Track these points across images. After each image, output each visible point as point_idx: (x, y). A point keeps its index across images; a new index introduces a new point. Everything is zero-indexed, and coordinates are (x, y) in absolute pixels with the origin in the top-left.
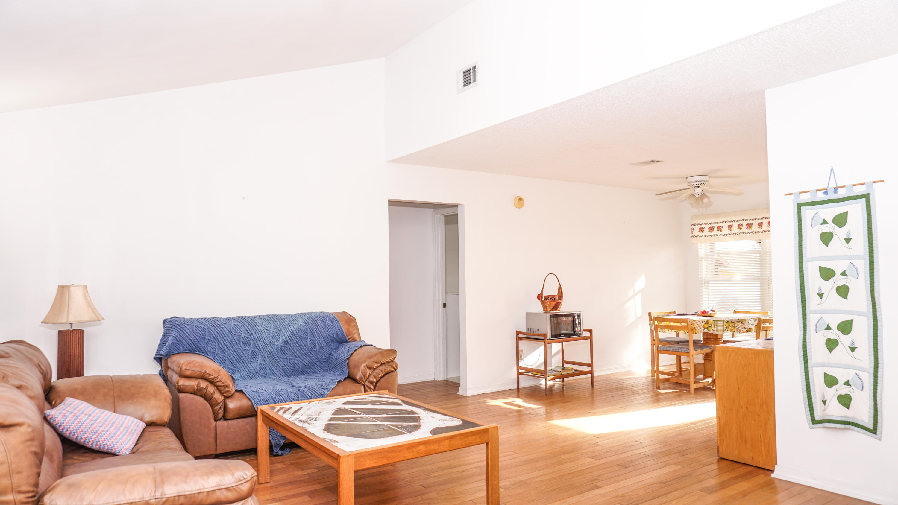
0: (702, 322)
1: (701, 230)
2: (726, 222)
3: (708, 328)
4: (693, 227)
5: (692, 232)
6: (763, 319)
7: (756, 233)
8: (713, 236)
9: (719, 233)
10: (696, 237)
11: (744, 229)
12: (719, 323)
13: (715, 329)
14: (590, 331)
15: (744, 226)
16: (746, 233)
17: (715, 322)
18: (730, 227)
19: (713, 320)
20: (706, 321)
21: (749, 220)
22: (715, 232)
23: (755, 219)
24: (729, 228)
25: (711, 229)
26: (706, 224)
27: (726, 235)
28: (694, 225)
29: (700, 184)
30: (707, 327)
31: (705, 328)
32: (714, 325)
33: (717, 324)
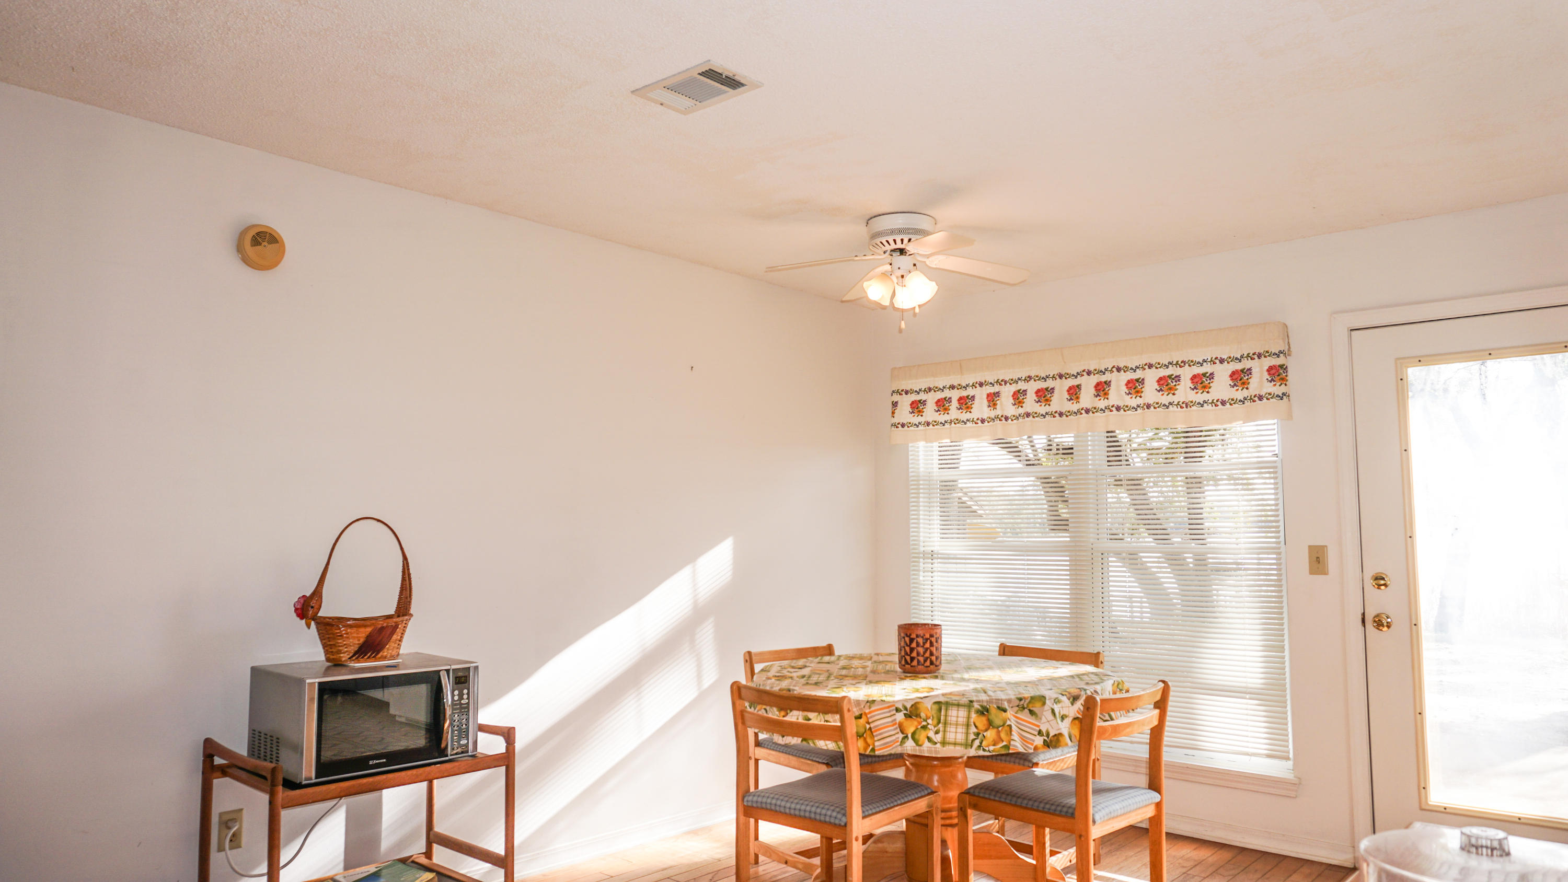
0: (897, 710)
1: (917, 407)
2: (981, 385)
3: (917, 736)
4: (896, 398)
5: (893, 413)
6: (1102, 700)
7: (1061, 414)
8: (947, 425)
9: (964, 416)
10: (903, 426)
11: (1030, 403)
12: (957, 715)
13: (938, 738)
14: (508, 734)
15: (1031, 397)
16: (1036, 415)
17: (940, 710)
18: (993, 398)
19: (936, 703)
20: (909, 706)
21: (1045, 379)
22: (954, 412)
23: (1061, 376)
24: (989, 401)
25: (942, 405)
26: (930, 389)
27: (983, 421)
28: (899, 392)
29: (906, 241)
30: (912, 730)
31: (906, 737)
32: (935, 721)
33: (946, 716)
